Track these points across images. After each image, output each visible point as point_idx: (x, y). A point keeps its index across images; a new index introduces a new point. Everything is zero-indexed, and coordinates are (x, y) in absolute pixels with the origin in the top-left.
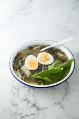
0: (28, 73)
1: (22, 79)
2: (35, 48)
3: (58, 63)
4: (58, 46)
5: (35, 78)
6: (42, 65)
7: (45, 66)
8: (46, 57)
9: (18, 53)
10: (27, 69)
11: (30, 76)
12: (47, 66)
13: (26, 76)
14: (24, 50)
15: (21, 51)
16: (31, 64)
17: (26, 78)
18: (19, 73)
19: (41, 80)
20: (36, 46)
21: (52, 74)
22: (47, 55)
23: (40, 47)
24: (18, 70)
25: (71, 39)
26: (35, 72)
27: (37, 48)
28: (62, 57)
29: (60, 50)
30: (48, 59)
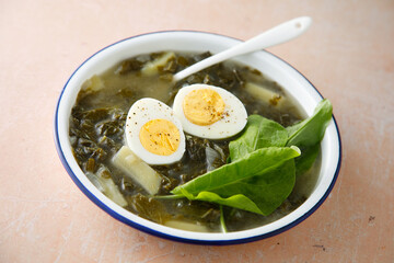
0: (150, 182)
1: (129, 208)
2: (150, 68)
3: (269, 130)
4: (248, 55)
5: (185, 200)
6: (201, 139)
7: (212, 142)
8: (210, 107)
9: (82, 92)
10: (139, 161)
11: (162, 192)
12: (224, 143)
13: (144, 191)
14: (106, 77)
15: (94, 79)
16: (156, 136)
17: (143, 202)
18: (110, 184)
19: (214, 205)
20: (154, 56)
21: (255, 180)
22: (214, 96)
23: (169, 61)
24: (102, 169)
25: (298, 25)
26: (179, 171)
27: (160, 69)
28: (274, 102)
29: (257, 73)
30: (223, 116)
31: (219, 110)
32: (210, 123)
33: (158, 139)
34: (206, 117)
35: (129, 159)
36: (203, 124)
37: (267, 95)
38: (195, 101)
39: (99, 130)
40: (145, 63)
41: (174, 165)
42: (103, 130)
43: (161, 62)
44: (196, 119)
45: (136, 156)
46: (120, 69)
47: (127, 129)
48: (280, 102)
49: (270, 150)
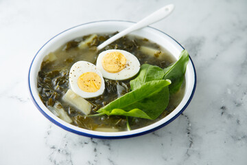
0: (85, 108)
1: (73, 123)
2: (83, 45)
3: (153, 72)
4: (140, 30)
5: (106, 116)
6: (114, 81)
7: (120, 82)
8: (118, 62)
9: (43, 63)
10: (78, 97)
11: (92, 113)
12: (127, 81)
13: (83, 114)
14: (58, 52)
15: (50, 55)
16: (87, 82)
17: (81, 119)
18: (62, 112)
19: (122, 117)
20: (85, 38)
21: (145, 100)
22: (120, 56)
23: (94, 39)
24: (57, 104)
25: (167, 9)
26: (102, 100)
27: (89, 44)
28: (157, 56)
29: (146, 40)
30: (126, 66)
31: (123, 63)
32: (119, 71)
33: (89, 84)
34: (116, 67)
35: (72, 97)
36: (114, 72)
37: (152, 52)
38: (109, 60)
39: (55, 83)
40: (80, 42)
41: (99, 97)
42: (57, 82)
43: (89, 40)
44: (110, 70)
45: (76, 94)
46: (66, 47)
47: (70, 80)
48: (160, 55)
49: (152, 83)
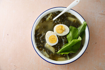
0: (53, 50)
8: (62, 29)
9: (35, 30)
10: (50, 46)
11: (55, 52)
14: (39, 24)
15: (37, 26)
17: (52, 56)
18: (45, 53)
20: (48, 15)
22: (62, 27)
23: (51, 16)
24: (43, 49)
27: (50, 19)
30: (64, 30)
31: (63, 29)
32: (62, 33)
33: (53, 40)
34: (61, 31)
36: (61, 33)
38: (58, 29)
39: (41, 39)
40: (46, 18)
42: (42, 39)
43: (49, 17)
46: (42, 21)
47: (46, 38)
48: (75, 21)
